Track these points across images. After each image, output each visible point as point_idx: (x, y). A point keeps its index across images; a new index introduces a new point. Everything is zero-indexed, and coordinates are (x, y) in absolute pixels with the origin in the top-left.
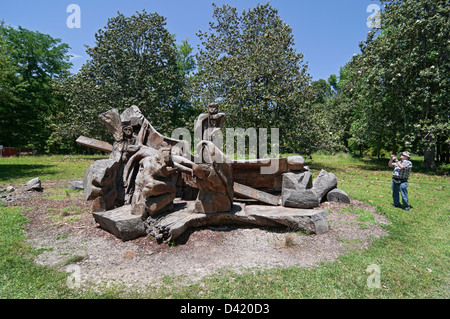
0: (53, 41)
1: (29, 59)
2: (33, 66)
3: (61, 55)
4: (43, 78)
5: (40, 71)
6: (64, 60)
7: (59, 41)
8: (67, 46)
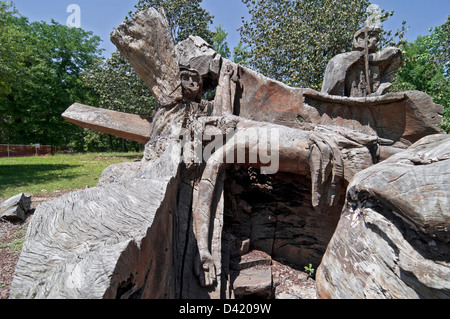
0: (85, 34)
1: (61, 54)
2: (66, 62)
3: (92, 49)
4: (76, 73)
5: (74, 67)
6: (96, 54)
7: (91, 33)
8: (99, 39)
